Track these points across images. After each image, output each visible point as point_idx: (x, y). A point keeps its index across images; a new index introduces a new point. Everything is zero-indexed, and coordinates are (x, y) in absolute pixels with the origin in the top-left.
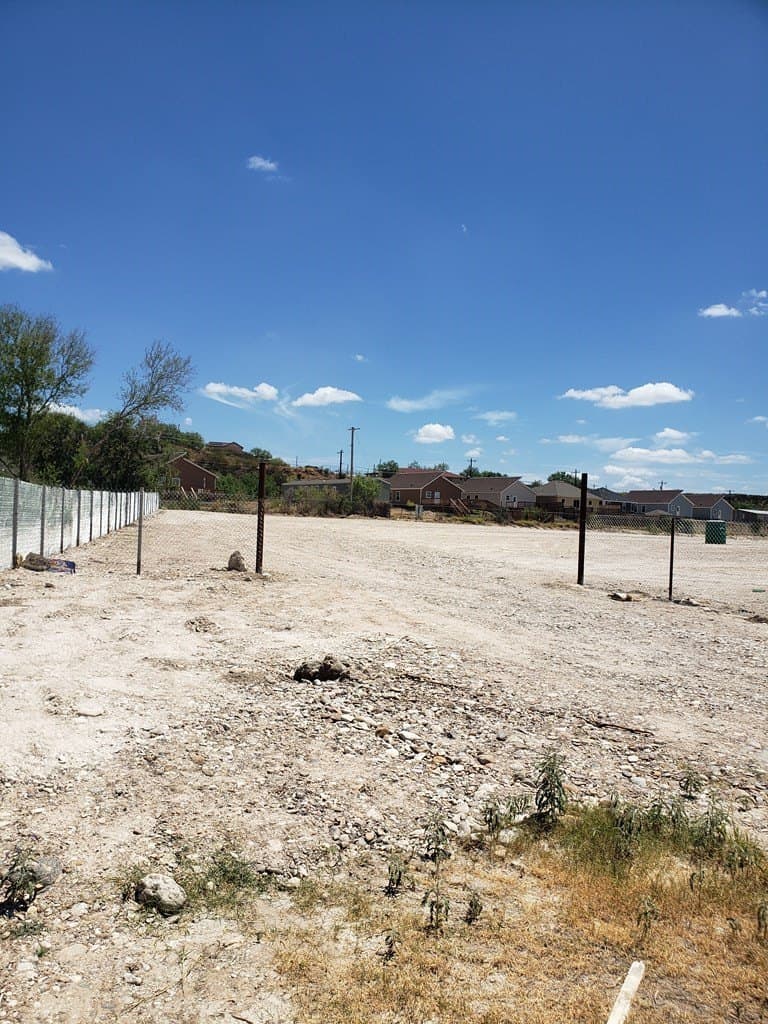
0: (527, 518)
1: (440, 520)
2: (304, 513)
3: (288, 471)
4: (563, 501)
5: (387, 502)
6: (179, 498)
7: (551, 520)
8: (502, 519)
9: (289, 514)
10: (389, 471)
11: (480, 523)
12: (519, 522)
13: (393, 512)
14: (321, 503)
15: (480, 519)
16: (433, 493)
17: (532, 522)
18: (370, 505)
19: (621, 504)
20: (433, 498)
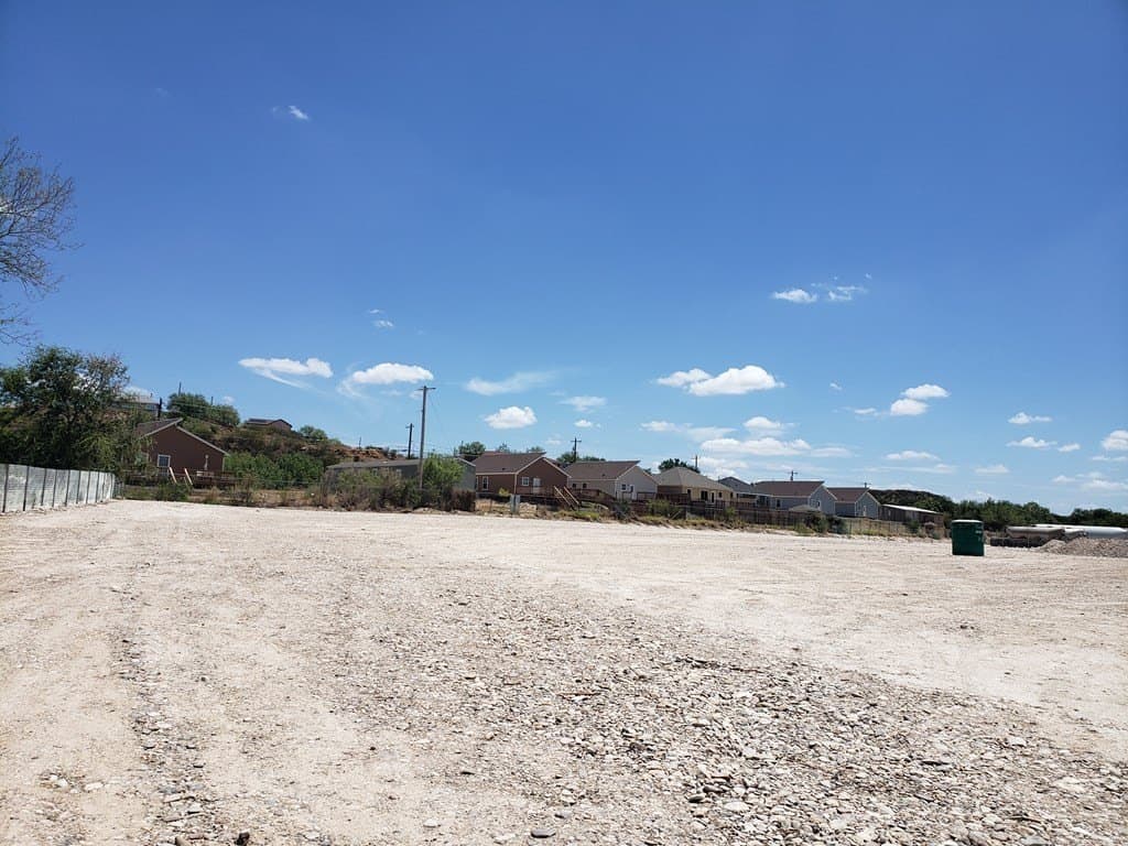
0: (653, 513)
1: (543, 516)
2: (349, 505)
3: (342, 452)
4: (689, 491)
5: (472, 491)
6: (164, 481)
7: (682, 516)
8: (623, 513)
9: (325, 507)
10: (472, 454)
11: (595, 519)
12: (644, 518)
13: (479, 504)
14: (376, 490)
15: (597, 515)
16: (532, 479)
17: (660, 519)
18: (448, 495)
19: (754, 497)
20: (531, 485)
